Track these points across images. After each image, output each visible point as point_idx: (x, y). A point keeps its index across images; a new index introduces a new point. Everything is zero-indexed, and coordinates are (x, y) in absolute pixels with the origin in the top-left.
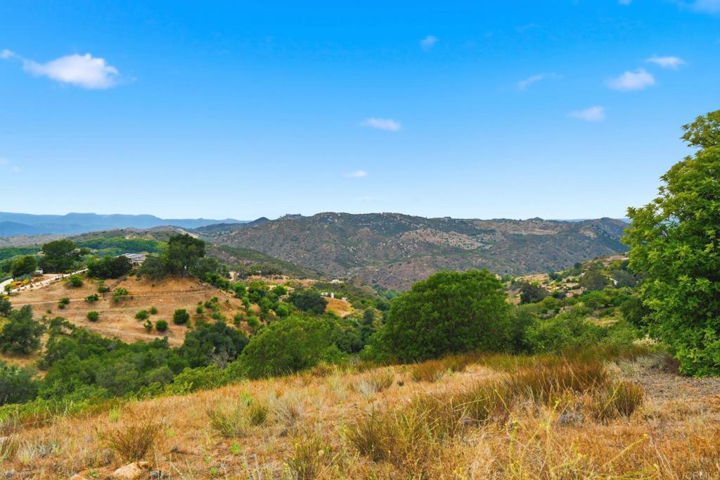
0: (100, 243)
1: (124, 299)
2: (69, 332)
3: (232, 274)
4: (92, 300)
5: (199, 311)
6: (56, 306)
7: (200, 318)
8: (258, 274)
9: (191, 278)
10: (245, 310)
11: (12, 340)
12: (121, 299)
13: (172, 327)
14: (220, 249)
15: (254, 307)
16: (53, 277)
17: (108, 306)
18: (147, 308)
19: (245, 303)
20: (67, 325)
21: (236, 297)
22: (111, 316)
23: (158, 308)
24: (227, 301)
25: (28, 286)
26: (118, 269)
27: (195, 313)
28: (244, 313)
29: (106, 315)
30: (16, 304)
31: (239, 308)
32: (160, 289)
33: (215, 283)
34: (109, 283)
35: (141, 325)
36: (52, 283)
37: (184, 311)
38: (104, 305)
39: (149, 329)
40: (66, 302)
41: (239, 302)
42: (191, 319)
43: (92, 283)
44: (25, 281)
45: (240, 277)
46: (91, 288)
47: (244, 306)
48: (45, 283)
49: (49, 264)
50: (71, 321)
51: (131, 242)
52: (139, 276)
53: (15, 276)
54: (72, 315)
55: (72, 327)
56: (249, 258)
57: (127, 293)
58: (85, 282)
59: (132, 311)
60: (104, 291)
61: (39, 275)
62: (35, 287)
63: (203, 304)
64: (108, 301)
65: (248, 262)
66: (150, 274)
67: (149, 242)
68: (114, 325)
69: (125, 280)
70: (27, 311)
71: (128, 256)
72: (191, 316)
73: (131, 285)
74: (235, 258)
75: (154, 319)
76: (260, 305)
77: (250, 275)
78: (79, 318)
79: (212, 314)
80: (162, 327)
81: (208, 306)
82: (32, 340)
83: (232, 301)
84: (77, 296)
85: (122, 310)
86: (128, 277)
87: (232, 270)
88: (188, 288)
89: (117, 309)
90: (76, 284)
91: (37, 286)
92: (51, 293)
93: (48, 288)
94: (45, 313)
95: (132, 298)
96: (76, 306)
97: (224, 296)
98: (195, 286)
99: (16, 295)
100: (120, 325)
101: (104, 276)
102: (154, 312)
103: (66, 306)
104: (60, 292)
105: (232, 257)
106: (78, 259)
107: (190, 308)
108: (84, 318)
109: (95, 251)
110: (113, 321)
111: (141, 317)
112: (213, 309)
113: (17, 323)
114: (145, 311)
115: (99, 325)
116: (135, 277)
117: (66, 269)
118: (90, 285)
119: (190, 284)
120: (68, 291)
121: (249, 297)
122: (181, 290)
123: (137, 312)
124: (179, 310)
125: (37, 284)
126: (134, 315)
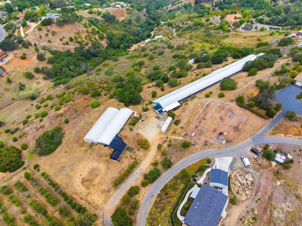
4: (47, 35)
5: (75, 37)
6: (39, 38)
12: (54, 33)
13: (70, 43)
17: (52, 36)
18: (61, 37)
21: (84, 27)
22: (54, 40)
24: (82, 30)
25: (29, 31)
26: (49, 22)
28: (88, 34)
29: (52, 40)
30: (31, 41)
31: (86, 32)
32: (63, 29)
34: (49, 27)
35: (62, 42)
37: (71, 37)
38: (50, 36)
39: (64, 44)
40: (41, 36)
42: (74, 40)
43: (44, 28)
44: (27, 29)
46: (45, 30)
48: (32, 29)
53: (23, 27)
54: (44, 41)
58: (42, 28)
60: (48, 31)
61: (29, 26)
62: (31, 31)
68: (55, 43)
72: (73, 38)
73: (53, 28)
75: (65, 40)
79: (79, 36)
80: (67, 43)
81: (77, 34)
83: (84, 29)
84: (43, 33)
86: (53, 25)
89: (54, 37)
90: (40, 29)
92: (35, 33)
93: (34, 31)
95: (56, 33)
96: (44, 37)
97: (81, 28)
99: (28, 35)
100: (56, 43)
101: (46, 25)
102: (64, 38)
103: (41, 38)
104: (37, 33)
107: (73, 36)
108: (47, 42)
111: (61, 40)
115: (52, 44)
116: (55, 25)
119: (71, 26)
120: (39, 32)
122: (69, 29)
126: (59, 39)
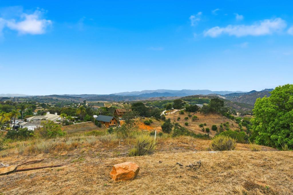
0: (191, 100)
1: (196, 119)
2: (180, 128)
3: (238, 113)
4: (187, 119)
5: (221, 126)
6: (177, 120)
7: (222, 129)
8: (249, 115)
9: (219, 114)
10: (240, 128)
11: (165, 128)
12: (195, 119)
13: (211, 131)
14: (234, 103)
15: (244, 128)
16: (176, 110)
17: (191, 121)
18: (203, 123)
19: (240, 126)
20: (179, 125)
21: (236, 123)
22: (192, 125)
23: (207, 124)
24: (233, 124)
25: (170, 113)
26: (194, 109)
27: (220, 127)
28: (240, 130)
29: (190, 124)
30: (167, 118)
31: (237, 127)
32: (208, 117)
33: (228, 116)
34: (191, 114)
35: (201, 129)
36: (176, 112)
37: (216, 126)
38: (190, 121)
39: (203, 131)
40: (179, 118)
41: (237, 125)
42: (218, 129)
43: (187, 113)
44: (169, 111)
45: (241, 115)
46: (186, 115)
47: (239, 127)
48: (174, 112)
49: (175, 107)
50: (180, 125)
51: (201, 100)
52: (201, 112)
53: (167, 109)
54: (181, 123)
55: (180, 126)
56: (246, 108)
57: (197, 117)
58: (185, 113)
59: (198, 124)
60: (190, 116)
61: (173, 110)
62: (171, 113)
63: (223, 124)
64: (191, 120)
65: (246, 109)
66: (204, 111)
67: (207, 100)
68: (193, 127)
69: (196, 113)
70: (169, 120)
71: (197, 105)
72: (218, 128)
73: (198, 115)
74: (240, 107)
75: (205, 127)
76: (246, 127)
77: (246, 115)
78: (182, 124)
79: (226, 128)
80: (208, 131)
81: (224, 125)
82: (170, 128)
83: (235, 124)
84: (183, 117)
85: (195, 123)
86: (197, 112)
87: (238, 112)
88: (217, 117)
89: (194, 122)
90: (182, 113)
91: (172, 113)
92: (175, 115)
93: (175, 114)
94: (174, 121)
95: (198, 119)
96: (182, 120)
97: (231, 122)
98: (220, 117)
99: (167, 115)
100: (194, 128)
101: (190, 111)
102: (205, 125)
103: (179, 120)
104: (178, 115)
105: (239, 107)
106: (183, 105)
107: (218, 125)
108: (184, 124)
109: (189, 102)
110: (192, 126)
111: (201, 126)
112: (227, 126)
113: (166, 123)
114: (202, 124)
115: (188, 127)
116: (199, 112)
117: (180, 108)
118: (186, 114)
119: (218, 116)
120: (180, 115)
121: (242, 123)
122: (215, 118)
123: (200, 124)
124: (214, 125)
125: (172, 112)
126: (199, 125)
